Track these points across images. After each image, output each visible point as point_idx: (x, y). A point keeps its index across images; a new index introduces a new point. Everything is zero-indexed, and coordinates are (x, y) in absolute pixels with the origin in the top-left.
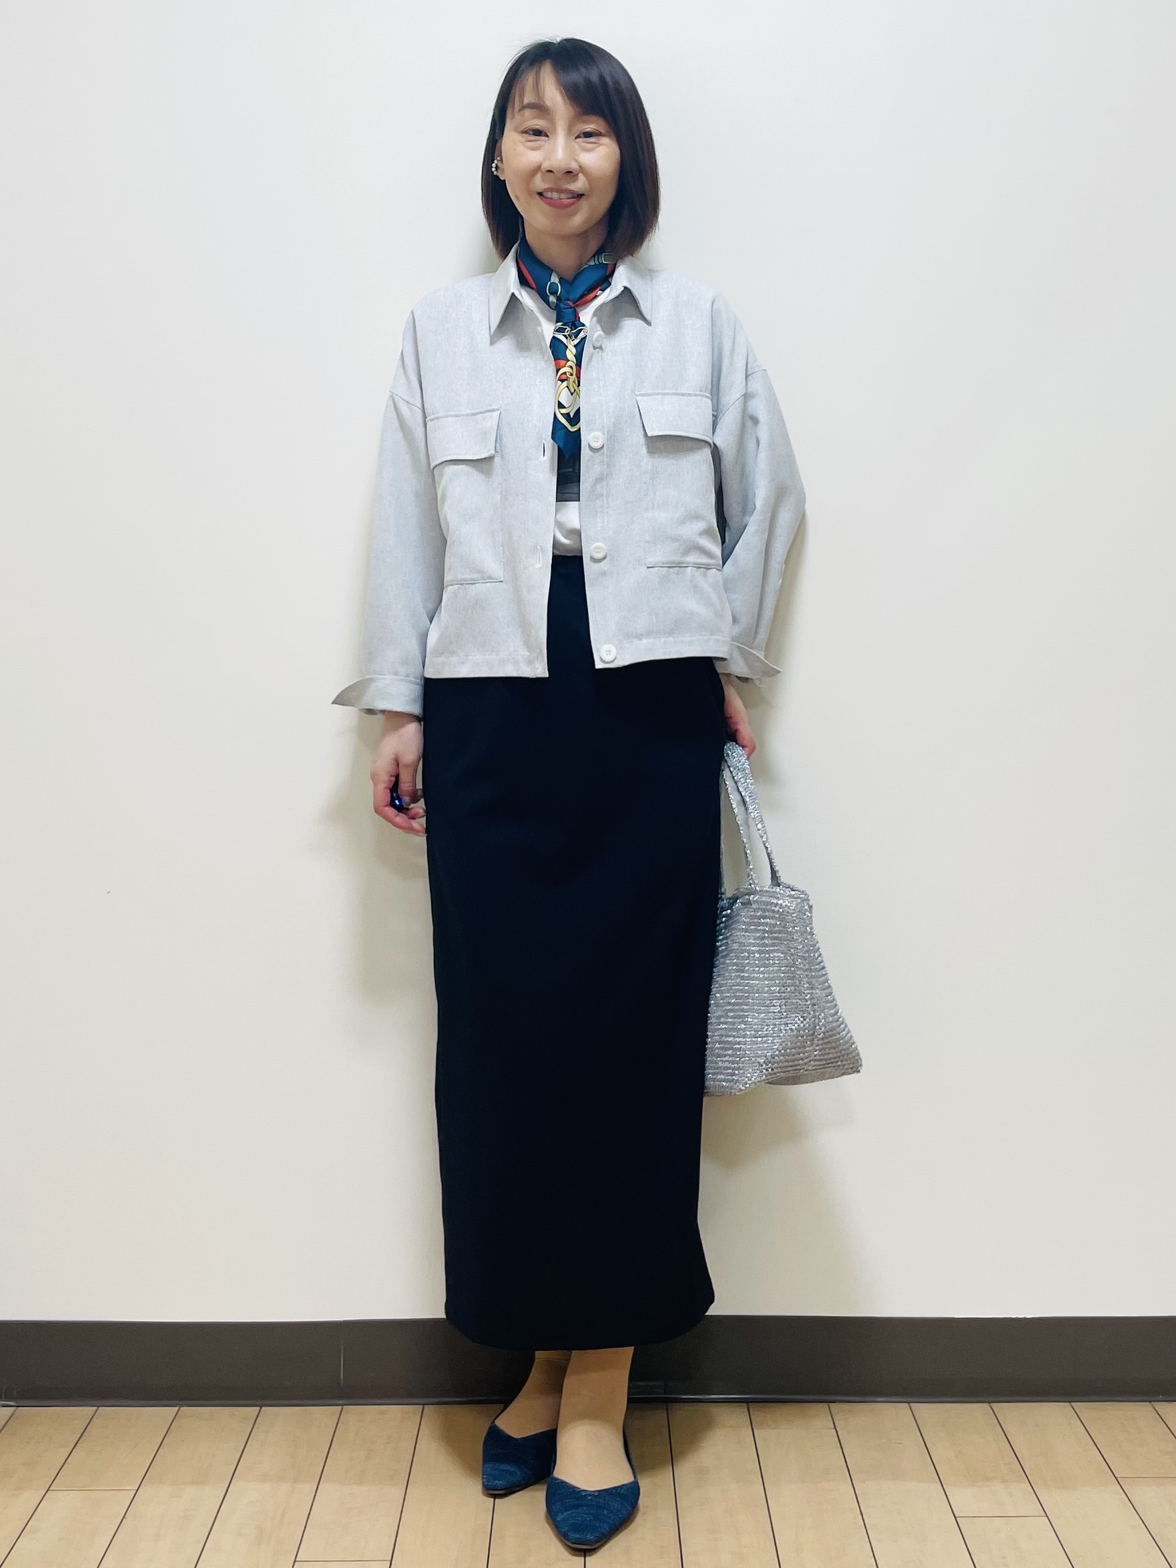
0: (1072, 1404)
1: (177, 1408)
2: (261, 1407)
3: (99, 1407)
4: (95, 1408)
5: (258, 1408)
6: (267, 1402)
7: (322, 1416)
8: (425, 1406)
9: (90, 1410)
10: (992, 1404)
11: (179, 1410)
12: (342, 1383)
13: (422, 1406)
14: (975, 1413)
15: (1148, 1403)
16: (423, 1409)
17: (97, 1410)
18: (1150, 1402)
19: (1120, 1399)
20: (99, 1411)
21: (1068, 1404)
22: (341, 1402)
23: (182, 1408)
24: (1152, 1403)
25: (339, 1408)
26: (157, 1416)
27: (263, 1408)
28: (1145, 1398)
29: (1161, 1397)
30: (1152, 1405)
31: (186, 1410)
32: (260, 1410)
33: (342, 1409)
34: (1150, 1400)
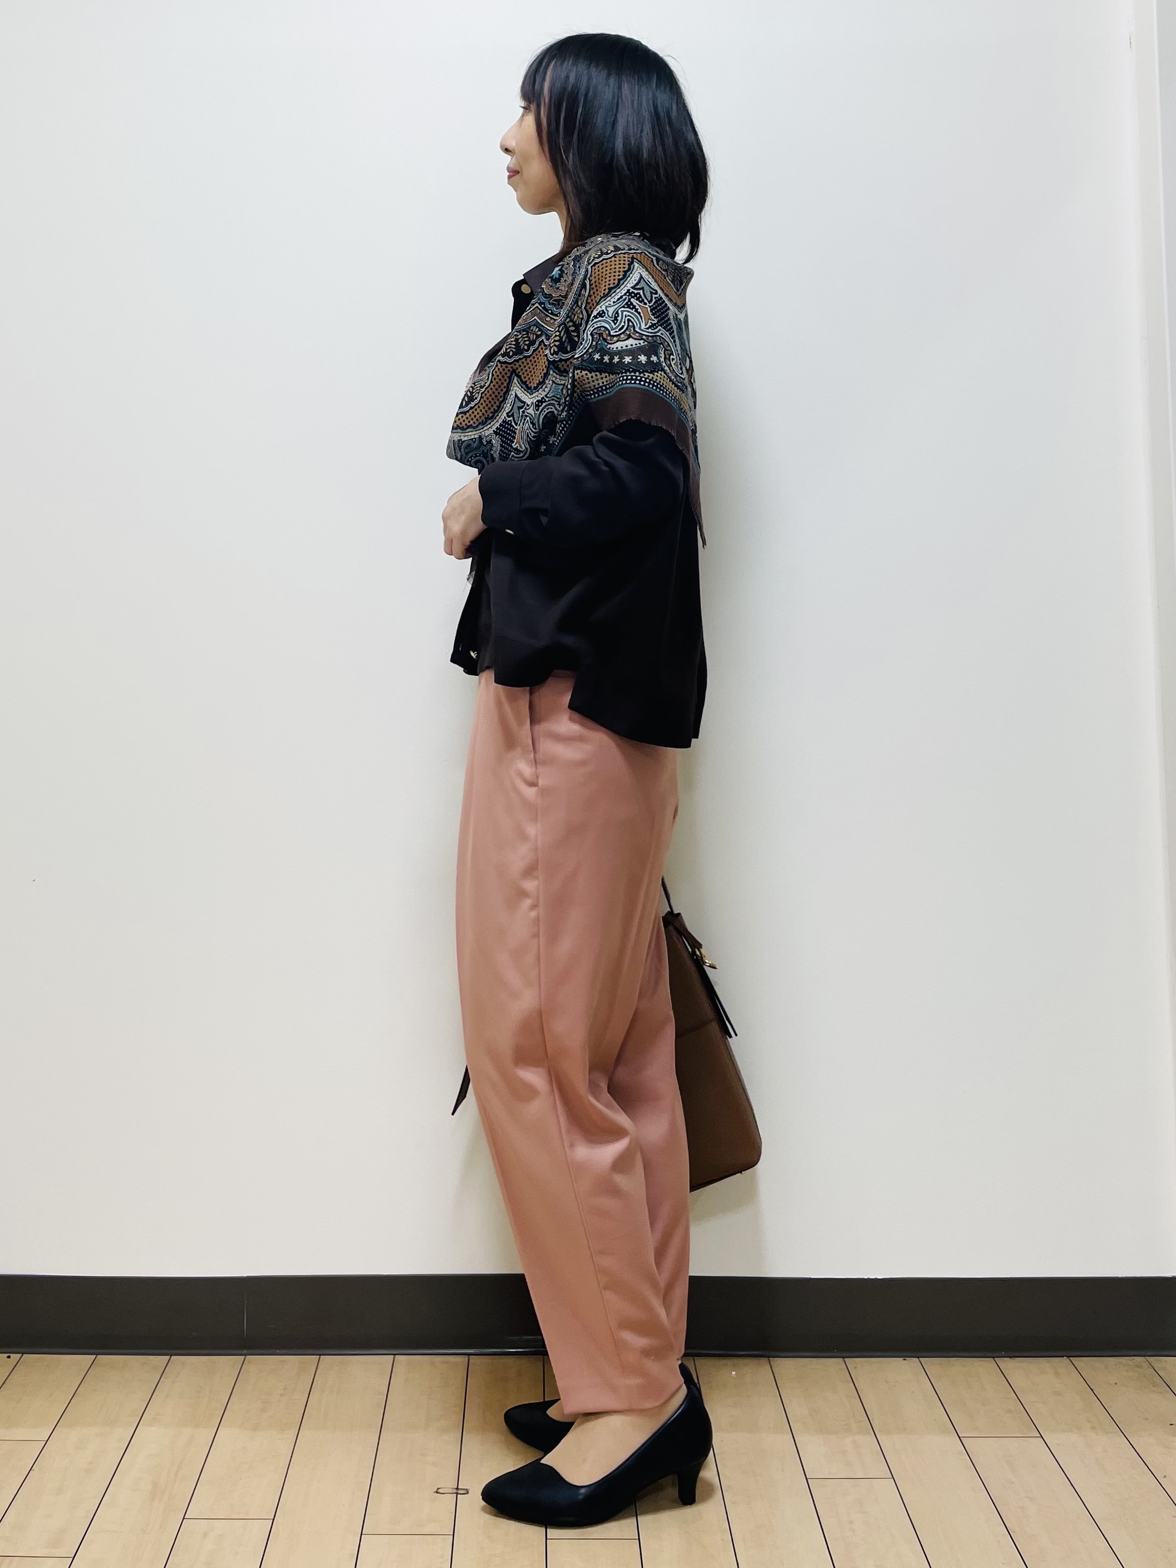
0: (920, 1359)
1: (94, 1356)
2: (171, 1356)
3: (23, 1354)
4: (21, 1355)
5: (168, 1357)
6: (177, 1351)
7: (226, 1364)
8: (322, 1356)
9: (14, 1358)
10: (846, 1359)
12: (245, 1336)
13: (318, 1356)
14: (832, 1366)
15: (992, 1359)
16: (319, 1358)
18: (993, 1358)
19: (965, 1354)
20: (22, 1358)
21: (916, 1359)
22: (245, 1352)
23: (98, 1356)
24: (996, 1359)
25: (244, 1357)
26: (77, 1364)
27: (173, 1357)
28: (988, 1355)
29: (1003, 1353)
30: (995, 1361)
31: (103, 1358)
32: (170, 1359)
33: (245, 1359)
34: (994, 1355)
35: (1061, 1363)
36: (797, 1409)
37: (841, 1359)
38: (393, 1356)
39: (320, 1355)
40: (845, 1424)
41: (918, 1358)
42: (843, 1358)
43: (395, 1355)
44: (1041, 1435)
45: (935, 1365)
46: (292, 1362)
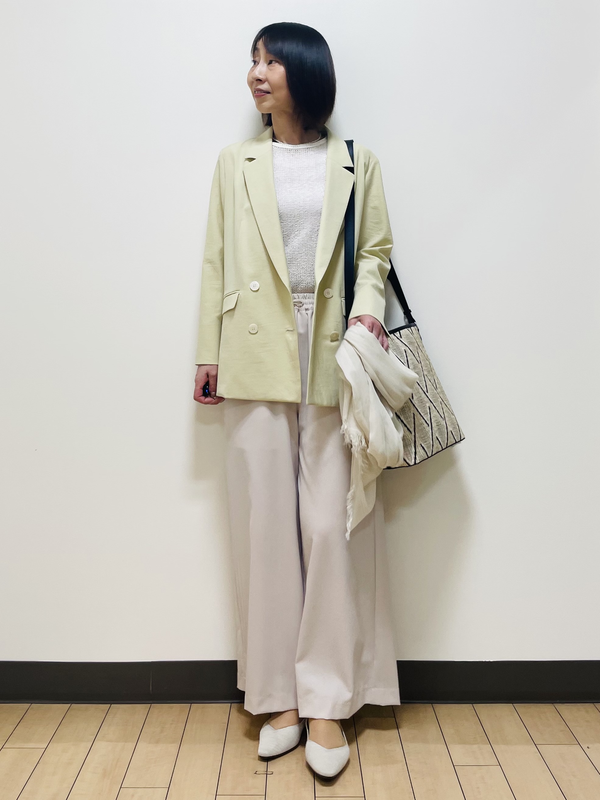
0: (514, 704)
1: (70, 705)
4: (30, 704)
5: (110, 705)
6: (115, 702)
7: (140, 709)
8: (192, 704)
9: (26, 706)
10: (474, 705)
11: (71, 705)
12: (151, 692)
13: (190, 704)
14: (466, 708)
15: (552, 704)
17: (31, 705)
19: (538, 702)
21: (512, 704)
22: (151, 702)
23: (72, 705)
24: (554, 704)
25: (150, 704)
26: (60, 708)
27: (112, 705)
28: (550, 702)
29: (558, 701)
30: (554, 705)
31: (74, 706)
32: (110, 706)
33: (151, 706)
34: (552, 702)
35: (589, 707)
36: (448, 731)
37: (471, 705)
38: (230, 704)
39: (191, 703)
40: (474, 738)
41: (513, 704)
42: (472, 704)
43: (231, 703)
44: (579, 743)
45: (522, 708)
46: (176, 707)
